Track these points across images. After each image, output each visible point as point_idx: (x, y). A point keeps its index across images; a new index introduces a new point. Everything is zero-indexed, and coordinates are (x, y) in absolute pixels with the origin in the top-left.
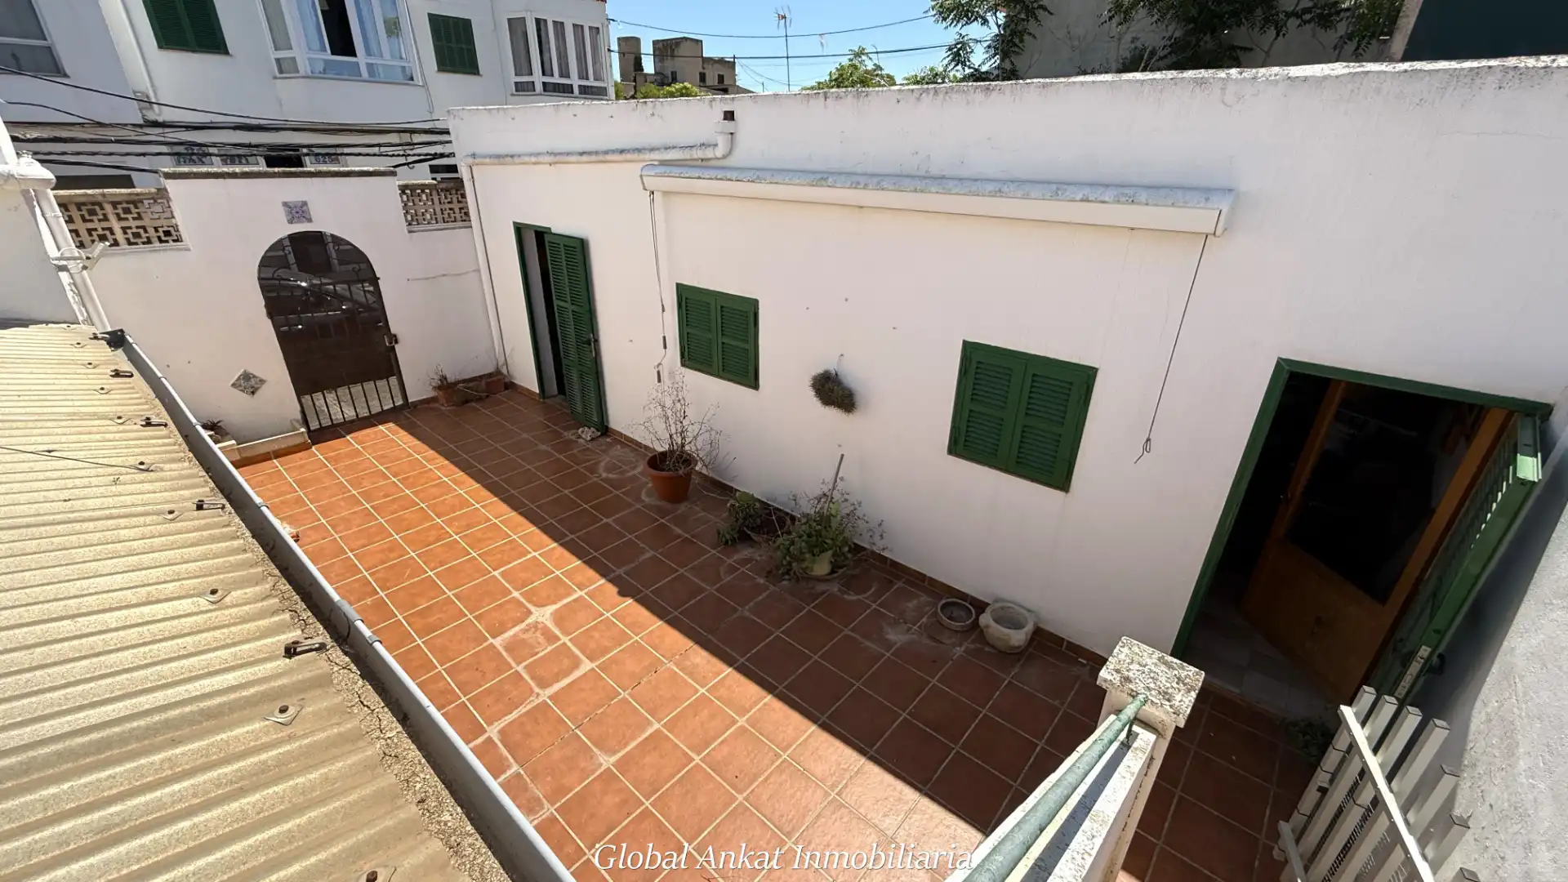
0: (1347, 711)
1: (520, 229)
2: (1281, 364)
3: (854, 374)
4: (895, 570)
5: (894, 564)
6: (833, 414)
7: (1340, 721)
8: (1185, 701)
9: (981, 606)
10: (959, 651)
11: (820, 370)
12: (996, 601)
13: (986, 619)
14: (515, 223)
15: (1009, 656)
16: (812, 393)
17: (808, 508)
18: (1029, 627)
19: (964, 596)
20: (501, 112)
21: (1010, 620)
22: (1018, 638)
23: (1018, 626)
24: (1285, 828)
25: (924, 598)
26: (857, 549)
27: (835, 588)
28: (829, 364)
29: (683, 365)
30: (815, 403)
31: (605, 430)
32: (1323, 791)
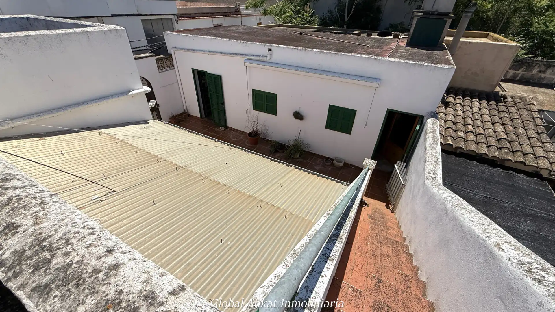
0: (395, 165)
1: (193, 70)
2: (388, 109)
3: (303, 111)
4: (313, 154)
5: (312, 153)
6: (298, 121)
7: (394, 167)
8: (375, 165)
9: (333, 160)
10: (330, 169)
11: (294, 111)
12: (336, 158)
13: (334, 162)
14: (192, 69)
15: (340, 168)
16: (293, 116)
17: (292, 143)
18: (343, 162)
19: (329, 158)
20: (188, 37)
21: (339, 161)
22: (341, 164)
23: (341, 162)
24: (387, 185)
25: (320, 160)
26: (305, 151)
27: (301, 160)
28: (297, 110)
29: (254, 109)
30: (294, 119)
31: (226, 127)
32: (392, 178)
